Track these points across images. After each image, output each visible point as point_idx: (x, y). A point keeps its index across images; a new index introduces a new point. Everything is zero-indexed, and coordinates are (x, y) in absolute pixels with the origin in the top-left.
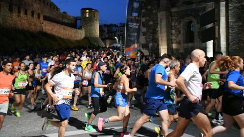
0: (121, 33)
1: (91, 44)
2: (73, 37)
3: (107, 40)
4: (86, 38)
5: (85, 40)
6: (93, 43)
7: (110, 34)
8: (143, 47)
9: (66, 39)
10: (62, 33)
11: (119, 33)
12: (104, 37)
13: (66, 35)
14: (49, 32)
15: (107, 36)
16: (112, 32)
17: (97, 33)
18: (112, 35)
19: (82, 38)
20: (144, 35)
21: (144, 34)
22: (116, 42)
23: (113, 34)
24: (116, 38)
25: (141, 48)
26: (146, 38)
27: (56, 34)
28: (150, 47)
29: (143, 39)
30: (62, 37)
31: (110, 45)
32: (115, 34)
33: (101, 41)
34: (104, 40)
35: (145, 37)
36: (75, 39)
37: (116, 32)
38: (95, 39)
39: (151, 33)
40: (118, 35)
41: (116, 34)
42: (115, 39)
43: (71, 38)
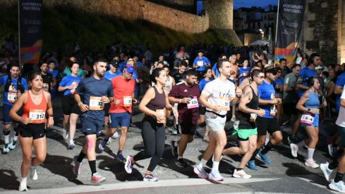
0: (271, 22)
1: (219, 40)
2: (190, 28)
3: (246, 35)
4: (210, 30)
5: (209, 34)
6: (223, 39)
7: (252, 25)
8: (308, 47)
9: (180, 32)
10: (173, 22)
11: (267, 22)
12: (240, 29)
13: (179, 24)
14: (152, 20)
15: (246, 27)
16: (254, 21)
17: (229, 21)
18: (254, 25)
19: (205, 30)
20: (310, 26)
21: (311, 24)
22: (260, 38)
23: (256, 24)
24: (261, 30)
25: (305, 49)
26: (315, 31)
27: (163, 23)
28: (321, 47)
29: (308, 34)
30: (173, 28)
31: (250, 42)
32: (259, 24)
33: (236, 35)
34: (240, 33)
35: (313, 29)
36: (194, 32)
37: (262, 20)
38: (226, 32)
39: (323, 23)
40: (265, 25)
41: (262, 24)
42: (259, 32)
43: (186, 30)
